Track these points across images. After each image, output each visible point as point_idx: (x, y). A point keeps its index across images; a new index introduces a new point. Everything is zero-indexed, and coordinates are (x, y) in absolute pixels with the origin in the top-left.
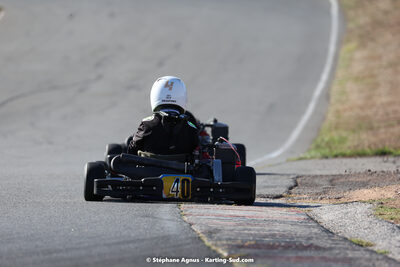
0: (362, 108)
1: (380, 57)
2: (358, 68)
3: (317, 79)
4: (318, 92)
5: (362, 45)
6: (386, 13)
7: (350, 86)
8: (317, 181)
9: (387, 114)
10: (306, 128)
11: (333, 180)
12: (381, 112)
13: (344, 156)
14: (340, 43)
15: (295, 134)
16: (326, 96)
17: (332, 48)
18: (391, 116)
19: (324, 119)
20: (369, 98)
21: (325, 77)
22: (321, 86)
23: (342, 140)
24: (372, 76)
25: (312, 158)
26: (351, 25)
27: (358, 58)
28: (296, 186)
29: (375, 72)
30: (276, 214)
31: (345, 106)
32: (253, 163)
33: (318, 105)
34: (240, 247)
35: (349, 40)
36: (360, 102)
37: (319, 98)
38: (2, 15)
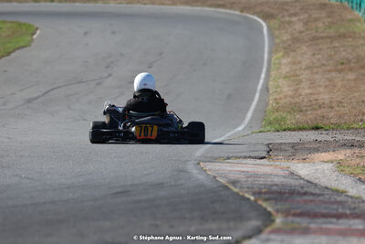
0: (292, 97)
1: (300, 62)
2: (285, 70)
3: (259, 78)
4: (260, 87)
5: (286, 54)
6: (301, 32)
7: (282, 82)
8: (283, 147)
9: (311, 101)
10: (255, 110)
11: (293, 146)
12: (306, 100)
13: (290, 130)
14: (271, 53)
15: (249, 115)
16: (266, 89)
17: (266, 56)
18: (314, 102)
19: (267, 104)
21: (263, 76)
22: (261, 81)
23: (284, 119)
24: (297, 76)
25: (268, 131)
26: (278, 41)
27: (285, 64)
28: (271, 151)
29: (298, 72)
30: (268, 170)
31: (281, 95)
32: (229, 134)
33: (261, 95)
34: (260, 193)
35: (276, 50)
36: (290, 93)
37: (261, 90)
38: (38, 32)
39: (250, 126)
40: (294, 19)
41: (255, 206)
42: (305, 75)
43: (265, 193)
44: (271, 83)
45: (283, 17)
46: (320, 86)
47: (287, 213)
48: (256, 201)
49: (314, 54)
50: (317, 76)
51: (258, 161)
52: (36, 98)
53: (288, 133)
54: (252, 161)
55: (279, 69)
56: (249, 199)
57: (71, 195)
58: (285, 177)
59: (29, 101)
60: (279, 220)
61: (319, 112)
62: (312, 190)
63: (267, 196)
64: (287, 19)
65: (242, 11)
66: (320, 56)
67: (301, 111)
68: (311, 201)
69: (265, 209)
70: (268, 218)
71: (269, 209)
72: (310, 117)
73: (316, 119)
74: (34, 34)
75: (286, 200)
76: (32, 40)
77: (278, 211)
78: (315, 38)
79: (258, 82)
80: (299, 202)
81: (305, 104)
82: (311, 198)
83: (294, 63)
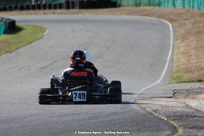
0: (187, 64)
1: (190, 45)
2: (182, 49)
3: (168, 54)
4: (168, 59)
5: (183, 41)
6: (190, 29)
7: (180, 56)
8: (182, 91)
9: (196, 66)
10: (166, 72)
11: (188, 91)
12: (194, 66)
13: (185, 82)
14: (174, 40)
15: (163, 74)
16: (172, 60)
17: (172, 42)
18: (198, 67)
19: (173, 68)
20: (189, 60)
21: (170, 53)
22: (169, 56)
23: (182, 76)
24: (189, 53)
25: (174, 83)
26: (178, 34)
27: (182, 46)
28: (175, 94)
29: (189, 51)
30: (174, 104)
31: (180, 64)
32: (152, 85)
33: (169, 63)
34: (170, 116)
35: (177, 39)
36: (185, 62)
37: (169, 61)
38: (47, 31)
39: (163, 81)
40: (187, 22)
41: (167, 123)
42: (193, 52)
43: (173, 116)
44: (175, 57)
45: (181, 20)
46: (201, 58)
47: (185, 127)
48: (167, 121)
49: (198, 41)
50: (200, 53)
51: (169, 99)
52: (46, 67)
53: (184, 84)
54: (165, 99)
55: (178, 49)
56: (164, 119)
57: (66, 119)
58: (183, 108)
59: (42, 68)
60: (180, 131)
61: (201, 72)
62: (198, 114)
63: (174, 118)
64: (183, 22)
65: (158, 18)
66: (201, 42)
67: (191, 72)
68: (198, 120)
69: (173, 125)
70: (175, 130)
71: (175, 125)
72: (196, 75)
73: (199, 76)
74: (44, 32)
75: (184, 120)
76: (43, 35)
77: (180, 126)
78: (198, 32)
79: (167, 57)
80: (191, 121)
81: (193, 68)
82: (198, 118)
83: (187, 46)
